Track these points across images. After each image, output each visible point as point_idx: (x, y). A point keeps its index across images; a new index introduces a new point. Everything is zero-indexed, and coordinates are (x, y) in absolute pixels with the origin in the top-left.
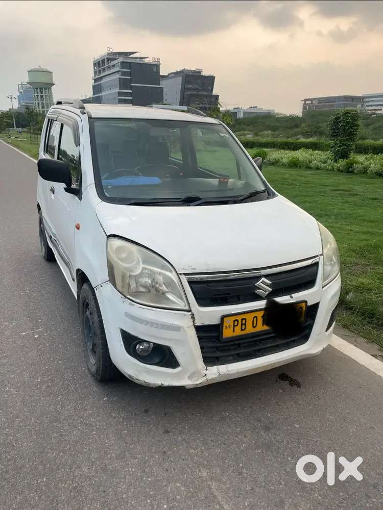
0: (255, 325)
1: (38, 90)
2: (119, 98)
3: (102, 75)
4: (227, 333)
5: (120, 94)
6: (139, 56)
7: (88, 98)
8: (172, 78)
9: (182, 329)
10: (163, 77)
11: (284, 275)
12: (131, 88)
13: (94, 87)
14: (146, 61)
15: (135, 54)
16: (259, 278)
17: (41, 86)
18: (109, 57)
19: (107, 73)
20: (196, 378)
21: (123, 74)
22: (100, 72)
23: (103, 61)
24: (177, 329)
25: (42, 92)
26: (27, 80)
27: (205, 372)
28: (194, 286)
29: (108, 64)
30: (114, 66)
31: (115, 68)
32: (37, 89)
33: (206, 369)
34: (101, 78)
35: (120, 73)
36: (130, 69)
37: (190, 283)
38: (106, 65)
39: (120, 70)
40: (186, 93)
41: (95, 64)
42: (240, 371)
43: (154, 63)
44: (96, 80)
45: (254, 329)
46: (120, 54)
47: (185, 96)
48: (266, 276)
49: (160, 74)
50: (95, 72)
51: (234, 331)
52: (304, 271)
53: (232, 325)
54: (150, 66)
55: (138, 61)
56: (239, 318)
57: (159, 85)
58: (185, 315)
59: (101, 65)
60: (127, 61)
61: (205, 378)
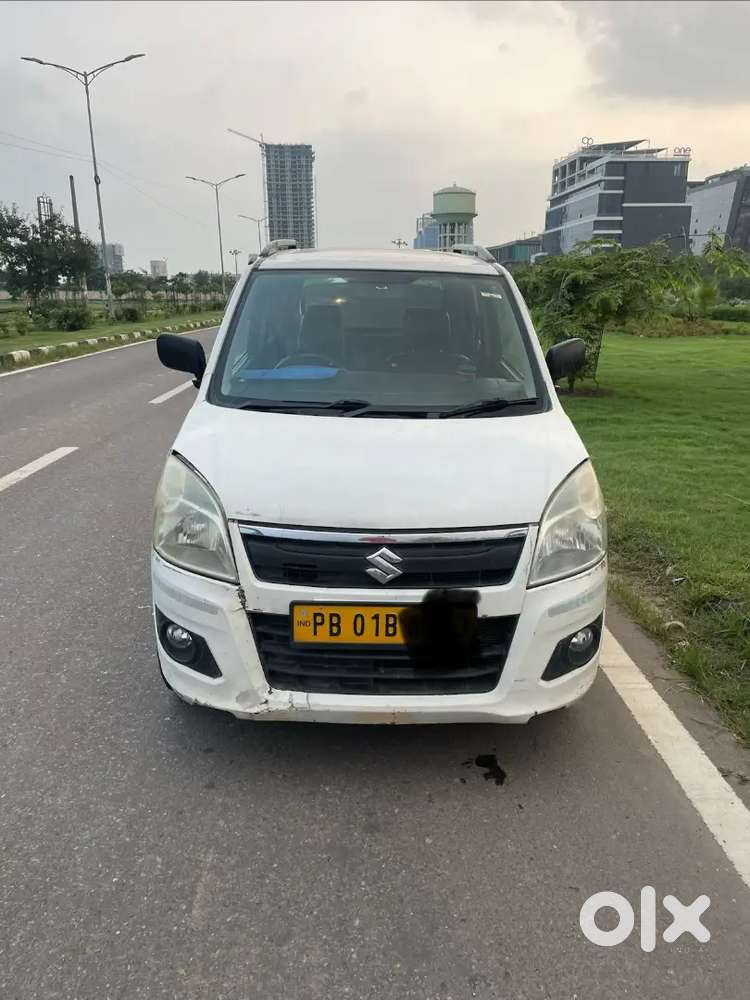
0: (359, 631)
1: (448, 227)
2: (596, 232)
3: (569, 189)
4: (303, 634)
5: (597, 225)
6: (647, 148)
7: (536, 235)
8: (714, 185)
9: (219, 612)
10: (695, 185)
11: (433, 550)
12: (623, 211)
13: (549, 215)
14: (660, 156)
15: (638, 146)
16: (375, 546)
17: (452, 220)
18: (584, 155)
19: (577, 186)
20: (249, 704)
21: (610, 185)
22: (563, 185)
23: (572, 165)
24: (212, 609)
25: (452, 231)
26: (431, 209)
27: (266, 695)
28: (251, 543)
29: (582, 169)
30: (592, 172)
31: (595, 176)
32: (445, 225)
33: (270, 692)
34: (566, 196)
35: (603, 183)
36: (624, 175)
37: (246, 537)
38: (578, 171)
39: (603, 178)
40: (742, 215)
41: (556, 173)
42: (332, 709)
43: (677, 158)
44: (554, 202)
45: (357, 637)
46: (607, 147)
47: (739, 220)
48: (393, 547)
49: (689, 180)
50: (555, 188)
51: (315, 634)
52: (485, 548)
53: (312, 623)
54: (668, 165)
55: (642, 158)
56: (327, 611)
57: (684, 202)
58: (228, 589)
59: (567, 173)
60: (619, 160)
61: (264, 707)
